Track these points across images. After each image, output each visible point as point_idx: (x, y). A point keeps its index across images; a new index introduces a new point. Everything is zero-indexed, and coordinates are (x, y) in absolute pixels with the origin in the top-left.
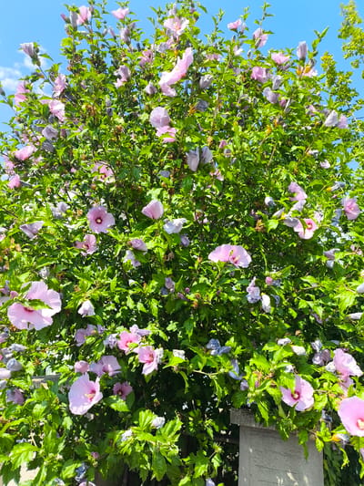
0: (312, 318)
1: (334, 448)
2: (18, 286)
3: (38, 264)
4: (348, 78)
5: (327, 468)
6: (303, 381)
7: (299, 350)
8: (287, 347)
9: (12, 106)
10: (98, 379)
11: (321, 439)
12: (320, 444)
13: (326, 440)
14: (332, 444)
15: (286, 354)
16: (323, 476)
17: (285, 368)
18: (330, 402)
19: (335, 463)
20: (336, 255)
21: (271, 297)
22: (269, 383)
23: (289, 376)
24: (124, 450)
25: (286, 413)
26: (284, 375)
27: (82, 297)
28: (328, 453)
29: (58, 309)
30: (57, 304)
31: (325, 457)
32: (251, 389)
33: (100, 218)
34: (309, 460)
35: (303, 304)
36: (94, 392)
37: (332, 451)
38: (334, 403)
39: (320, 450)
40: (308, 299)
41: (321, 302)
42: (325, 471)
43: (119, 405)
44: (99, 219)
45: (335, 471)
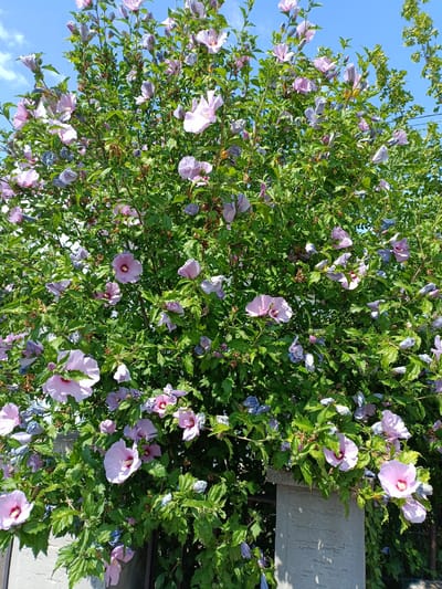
0: (354, 372)
1: (376, 505)
2: (54, 356)
3: (70, 327)
4: (401, 78)
5: (368, 525)
6: (346, 439)
7: (343, 409)
8: (331, 407)
9: (8, 118)
10: (135, 446)
11: (362, 496)
12: (361, 501)
13: (368, 497)
14: (373, 500)
15: (330, 415)
16: (364, 533)
17: (329, 430)
18: (372, 461)
19: (376, 520)
20: (380, 307)
21: (314, 355)
22: (312, 447)
23: (333, 438)
24: (165, 515)
25: (328, 470)
26: (329, 437)
27: (115, 360)
28: (370, 510)
29: (97, 379)
30: (95, 372)
31: (367, 514)
32: (295, 452)
33: (125, 265)
34: (350, 518)
35: (346, 357)
36: (131, 458)
37: (374, 508)
38: (377, 462)
39: (362, 506)
40: (351, 351)
41: (364, 355)
42: (367, 528)
43: (158, 470)
44: (124, 267)
45: (376, 528)
